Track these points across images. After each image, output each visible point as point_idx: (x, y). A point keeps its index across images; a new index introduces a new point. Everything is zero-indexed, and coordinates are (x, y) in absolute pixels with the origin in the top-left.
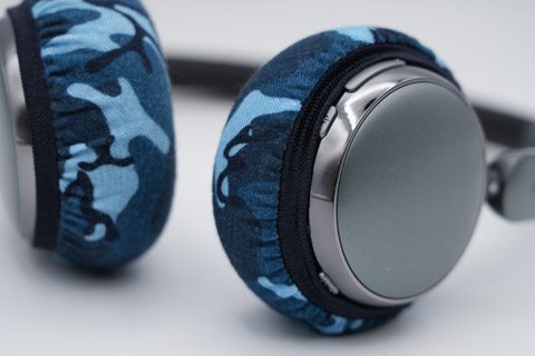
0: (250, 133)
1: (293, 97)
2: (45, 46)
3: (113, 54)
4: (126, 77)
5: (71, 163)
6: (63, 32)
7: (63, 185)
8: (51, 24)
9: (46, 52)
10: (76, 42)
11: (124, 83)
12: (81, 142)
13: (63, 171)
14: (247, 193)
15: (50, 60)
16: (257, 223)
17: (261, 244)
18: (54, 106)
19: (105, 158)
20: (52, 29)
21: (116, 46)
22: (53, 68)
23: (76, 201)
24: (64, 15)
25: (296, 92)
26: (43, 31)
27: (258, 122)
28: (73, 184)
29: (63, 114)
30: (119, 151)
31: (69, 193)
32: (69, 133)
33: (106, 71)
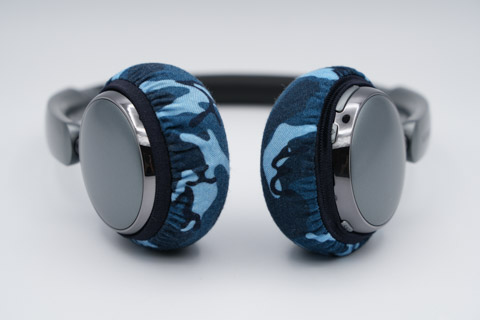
0: (289, 150)
1: (311, 123)
2: (159, 111)
3: (202, 115)
4: (212, 129)
5: (182, 182)
6: (170, 102)
7: (174, 197)
8: (160, 97)
9: (160, 115)
10: (180, 109)
11: (210, 132)
12: (188, 169)
13: (175, 188)
14: (296, 186)
15: (165, 120)
16: (305, 202)
17: (309, 214)
18: (172, 148)
19: (202, 179)
20: (163, 100)
21: (203, 110)
22: (169, 124)
23: (182, 206)
24: (168, 91)
25: (312, 120)
26: (155, 101)
27: (292, 143)
28: (182, 195)
29: (176, 153)
30: (210, 174)
31: (178, 201)
32: (181, 164)
33: (201, 125)
